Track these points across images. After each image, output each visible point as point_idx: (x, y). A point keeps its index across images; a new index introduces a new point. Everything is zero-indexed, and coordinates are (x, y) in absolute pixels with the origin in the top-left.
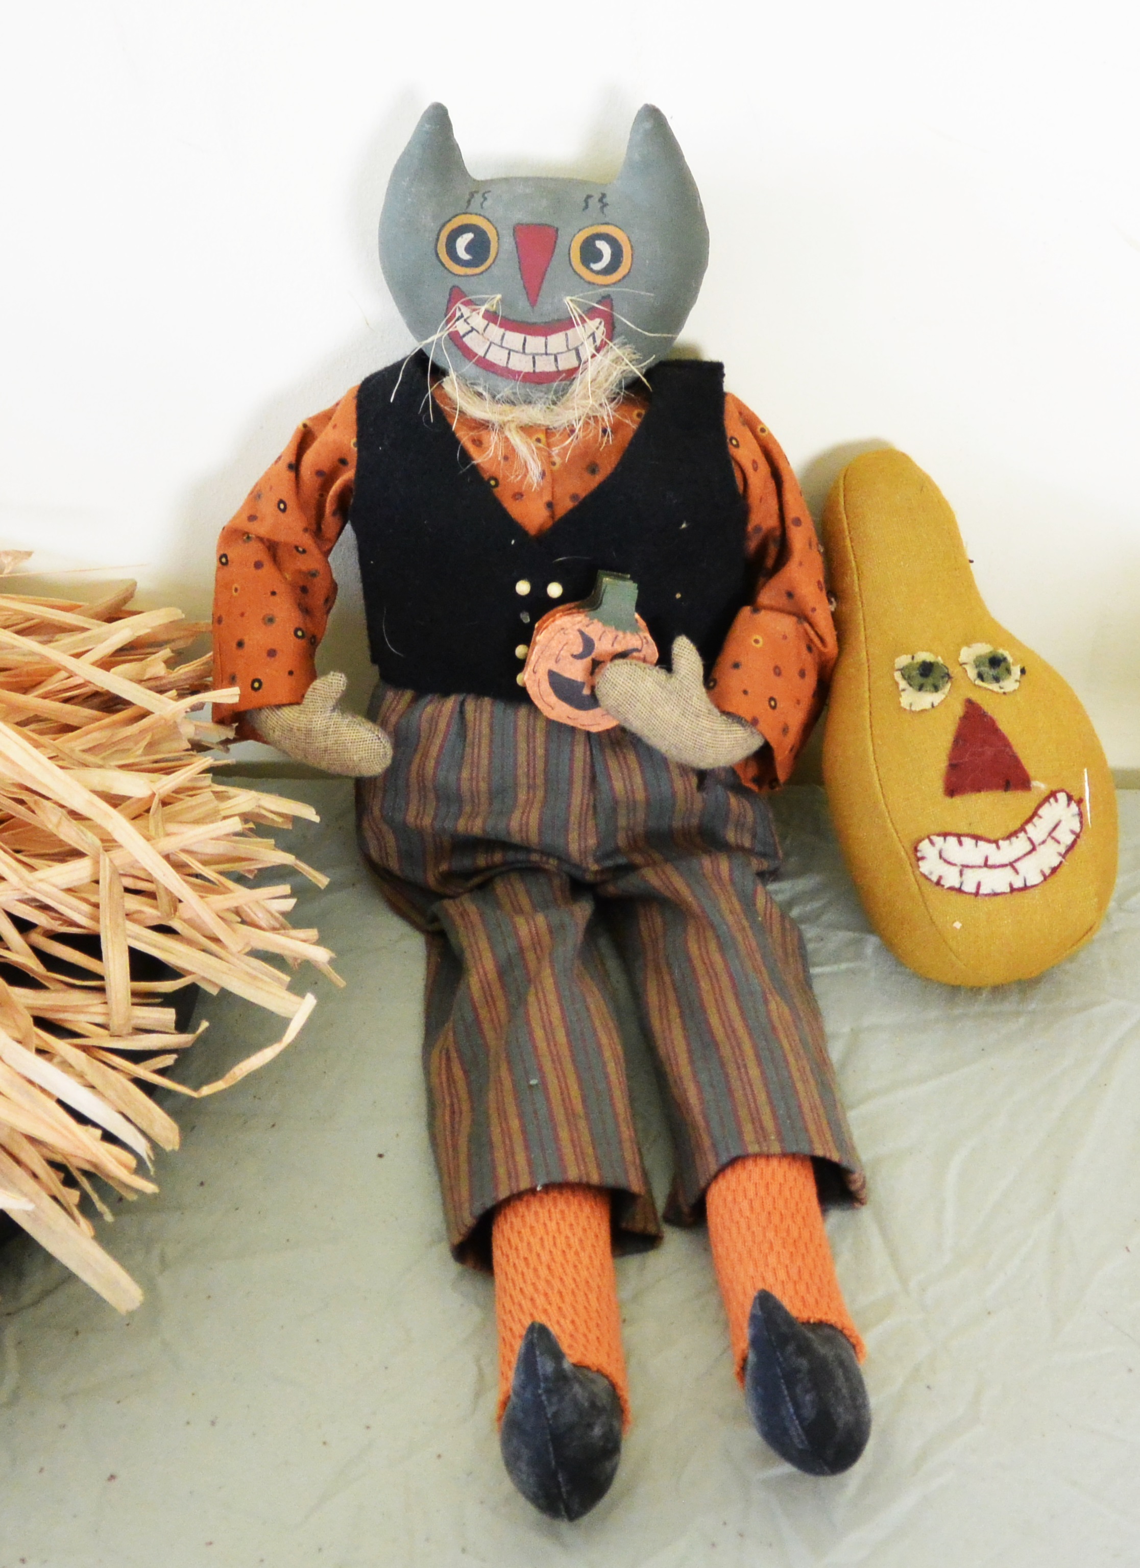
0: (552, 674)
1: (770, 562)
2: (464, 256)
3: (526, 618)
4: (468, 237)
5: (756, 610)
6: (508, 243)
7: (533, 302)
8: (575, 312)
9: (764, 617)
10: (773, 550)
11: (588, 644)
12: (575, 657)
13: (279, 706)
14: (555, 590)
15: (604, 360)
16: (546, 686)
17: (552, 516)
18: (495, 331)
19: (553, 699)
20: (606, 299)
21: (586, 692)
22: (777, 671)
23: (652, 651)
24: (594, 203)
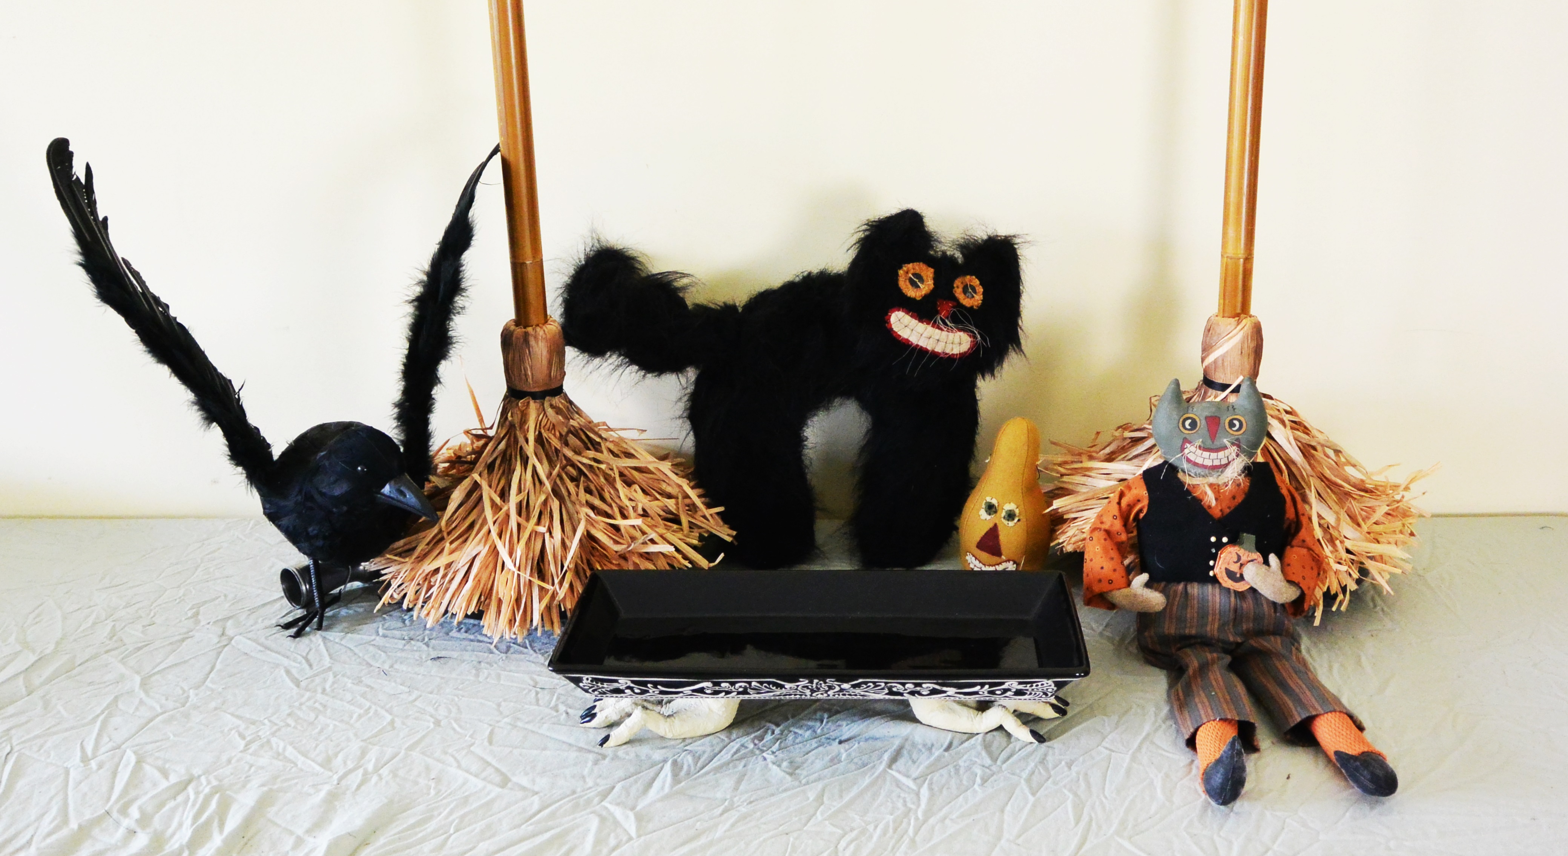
0: (1226, 569)
1: (1293, 531)
2: (1188, 427)
3: (1214, 551)
4: (1189, 421)
5: (1292, 547)
6: (1204, 422)
7: (1213, 442)
8: (1228, 444)
9: (1295, 549)
10: (1293, 526)
11: (1239, 558)
12: (1235, 562)
13: (1120, 589)
14: (1225, 540)
15: (1239, 460)
16: (1224, 574)
17: (1222, 514)
18: (1199, 452)
19: (1226, 579)
20: (1237, 440)
21: (1238, 575)
22: (1303, 567)
23: (1261, 559)
24: (1230, 408)
